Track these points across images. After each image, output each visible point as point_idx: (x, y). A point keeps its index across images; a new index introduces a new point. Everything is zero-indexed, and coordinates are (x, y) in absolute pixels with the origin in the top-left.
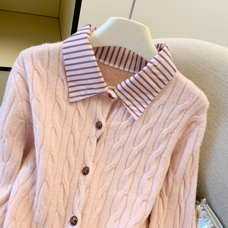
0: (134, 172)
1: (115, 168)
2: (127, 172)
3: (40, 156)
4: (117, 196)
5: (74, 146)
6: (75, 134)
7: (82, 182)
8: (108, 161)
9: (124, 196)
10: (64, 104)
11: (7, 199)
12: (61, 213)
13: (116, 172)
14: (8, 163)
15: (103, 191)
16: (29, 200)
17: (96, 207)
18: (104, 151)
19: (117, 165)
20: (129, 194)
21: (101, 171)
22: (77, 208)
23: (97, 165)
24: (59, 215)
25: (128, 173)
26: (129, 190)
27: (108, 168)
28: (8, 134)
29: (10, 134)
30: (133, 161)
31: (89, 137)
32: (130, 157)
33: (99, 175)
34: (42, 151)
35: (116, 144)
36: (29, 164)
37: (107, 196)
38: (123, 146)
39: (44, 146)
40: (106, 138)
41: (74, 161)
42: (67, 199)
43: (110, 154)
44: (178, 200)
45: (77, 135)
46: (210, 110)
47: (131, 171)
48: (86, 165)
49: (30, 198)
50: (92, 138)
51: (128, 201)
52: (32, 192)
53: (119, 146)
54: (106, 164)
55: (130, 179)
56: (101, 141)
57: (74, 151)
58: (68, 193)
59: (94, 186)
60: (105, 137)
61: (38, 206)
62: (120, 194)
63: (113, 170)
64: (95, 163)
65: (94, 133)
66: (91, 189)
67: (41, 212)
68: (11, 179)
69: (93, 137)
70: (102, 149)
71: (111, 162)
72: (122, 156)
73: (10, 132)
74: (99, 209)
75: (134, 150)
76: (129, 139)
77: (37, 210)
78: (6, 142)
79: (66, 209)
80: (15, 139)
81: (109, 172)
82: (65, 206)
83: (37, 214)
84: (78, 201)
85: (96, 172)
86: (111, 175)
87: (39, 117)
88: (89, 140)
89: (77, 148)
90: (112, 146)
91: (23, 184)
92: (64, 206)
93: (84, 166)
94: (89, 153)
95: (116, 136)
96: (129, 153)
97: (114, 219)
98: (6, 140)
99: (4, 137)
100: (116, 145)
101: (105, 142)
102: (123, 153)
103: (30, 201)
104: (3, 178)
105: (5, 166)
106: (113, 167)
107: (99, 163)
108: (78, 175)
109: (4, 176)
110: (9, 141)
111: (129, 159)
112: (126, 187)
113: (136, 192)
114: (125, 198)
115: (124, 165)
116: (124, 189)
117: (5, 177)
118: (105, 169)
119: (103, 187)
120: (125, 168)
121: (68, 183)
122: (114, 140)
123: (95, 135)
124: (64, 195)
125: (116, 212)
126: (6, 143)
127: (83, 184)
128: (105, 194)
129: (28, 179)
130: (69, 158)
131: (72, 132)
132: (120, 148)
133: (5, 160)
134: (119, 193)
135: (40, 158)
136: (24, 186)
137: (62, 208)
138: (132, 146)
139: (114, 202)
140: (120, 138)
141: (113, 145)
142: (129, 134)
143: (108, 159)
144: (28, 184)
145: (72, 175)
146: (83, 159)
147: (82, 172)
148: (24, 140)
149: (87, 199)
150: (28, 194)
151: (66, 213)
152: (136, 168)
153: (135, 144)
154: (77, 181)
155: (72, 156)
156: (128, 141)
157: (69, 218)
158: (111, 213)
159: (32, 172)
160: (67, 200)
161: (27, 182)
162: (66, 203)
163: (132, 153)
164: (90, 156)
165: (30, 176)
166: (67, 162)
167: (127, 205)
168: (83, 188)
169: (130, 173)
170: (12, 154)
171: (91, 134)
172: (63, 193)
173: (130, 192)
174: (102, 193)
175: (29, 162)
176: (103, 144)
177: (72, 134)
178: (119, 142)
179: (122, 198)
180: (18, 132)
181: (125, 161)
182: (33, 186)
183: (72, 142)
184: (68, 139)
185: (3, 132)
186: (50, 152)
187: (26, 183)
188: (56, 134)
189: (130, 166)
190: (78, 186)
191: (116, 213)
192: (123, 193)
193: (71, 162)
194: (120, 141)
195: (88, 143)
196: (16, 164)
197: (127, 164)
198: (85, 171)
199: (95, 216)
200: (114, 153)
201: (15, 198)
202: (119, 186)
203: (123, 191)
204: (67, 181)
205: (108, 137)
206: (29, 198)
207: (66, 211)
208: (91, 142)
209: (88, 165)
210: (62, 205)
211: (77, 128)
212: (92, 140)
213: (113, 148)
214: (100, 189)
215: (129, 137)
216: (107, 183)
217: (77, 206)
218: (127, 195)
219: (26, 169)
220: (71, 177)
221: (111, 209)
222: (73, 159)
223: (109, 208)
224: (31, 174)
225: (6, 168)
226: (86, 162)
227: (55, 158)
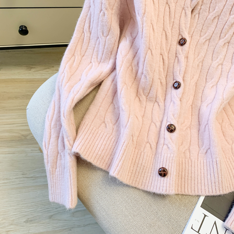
0: (229, 43)
1: (210, 39)
2: (222, 42)
3: (143, 24)
4: (212, 65)
5: (169, 18)
6: (170, 5)
7: (181, 52)
8: (202, 33)
9: (218, 65)
11: (114, 69)
12: (162, 81)
13: (210, 44)
14: (108, 37)
15: (199, 61)
16: (132, 71)
17: (194, 75)
18: (199, 22)
19: (211, 37)
20: (224, 63)
21: (196, 43)
22: (178, 74)
23: (192, 37)
24: (161, 83)
25: (223, 43)
26: (224, 60)
27: (202, 40)
28: (108, 6)
29: (109, 6)
30: (228, 31)
31: (183, 9)
32: (226, 27)
33: (195, 46)
34: (145, 18)
35: (211, 14)
36: (128, 38)
37: (202, 66)
38: (219, 16)
39: (146, 14)
40: (201, 9)
41: (170, 33)
42: (167, 68)
43: (204, 26)
45: (173, 6)
47: (226, 41)
48: (182, 36)
49: (134, 68)
50: (186, 9)
51: (223, 70)
52: (135, 62)
53: (214, 16)
54: (200, 36)
55: (225, 49)
56: (196, 12)
57: (170, 23)
58: (167, 63)
59: (191, 56)
60: (200, 7)
61: (144, 72)
62: (215, 64)
63: (208, 42)
64: (190, 36)
65: (189, 4)
66: (188, 59)
68: (111, 54)
69: (188, 7)
70: (196, 21)
71: (205, 34)
72: (217, 26)
73: (109, 4)
74: (196, 77)
75: (230, 19)
76: (225, 7)
77: (143, 77)
78: (106, 14)
79: (166, 77)
80: (113, 12)
81: (204, 44)
82: (165, 75)
83: (143, 80)
84: (178, 69)
85: (191, 44)
86: (206, 47)
88: (184, 11)
89: (173, 20)
90: (207, 17)
91: (126, 55)
92: (164, 75)
93: (180, 38)
94: (184, 25)
95: (212, 5)
96: (224, 23)
97: (211, 85)
98: (106, 12)
99: (104, 9)
100: (211, 16)
101: (199, 13)
102: (218, 23)
103: (134, 71)
104: (104, 53)
105: (105, 41)
106: (208, 38)
107: (194, 35)
108: (175, 47)
109: (105, 51)
110: (109, 14)
111: (224, 29)
112: (221, 56)
113: (230, 61)
114: (220, 67)
115: (219, 36)
116: (219, 58)
117: (106, 52)
118: (200, 41)
119: (199, 58)
120: (220, 39)
121: (166, 54)
122: (209, 10)
123: (190, 6)
124: (164, 65)
125: (212, 79)
126: (106, 16)
127: (181, 53)
128: (201, 64)
129: (129, 51)
130: (166, 30)
131: (167, 3)
132: (215, 18)
133: (105, 35)
134: (214, 62)
135: (144, 26)
136: (127, 57)
137: (163, 76)
138: (228, 15)
139: (210, 71)
140: (216, 7)
141: (208, 15)
142: (226, 2)
143: (202, 31)
144: (130, 56)
145: (169, 46)
146: (178, 31)
147: (178, 43)
148: (119, 16)
149: (186, 67)
150: (131, 65)
151: (166, 82)
152: (231, 38)
153: (232, 13)
154: (175, 52)
155: (168, 28)
156: (224, 10)
157: (171, 84)
158: (207, 81)
159: (132, 46)
160: (167, 70)
161: (129, 54)
162: (166, 72)
163: (228, 22)
164: (185, 28)
165: (130, 49)
166: (164, 33)
167: (222, 73)
168: (182, 57)
169: (225, 44)
170: (112, 28)
171: (185, 4)
172: (162, 63)
173: (224, 61)
174: (198, 62)
175: (127, 36)
176: (197, 16)
177: (167, 5)
178: (214, 12)
179: (217, 67)
180: (115, 5)
181: (220, 32)
182: (134, 58)
183: (168, 13)
184: (164, 10)
185: (102, 5)
186: (151, 21)
187: (128, 55)
188: (154, 3)
189: (225, 36)
190: (176, 56)
191: (212, 81)
192: (218, 62)
193: (168, 34)
194: (215, 10)
195: (183, 14)
196: (115, 38)
197: (222, 35)
198: (182, 42)
199: (194, 84)
200: (209, 24)
201: (123, 67)
202: (214, 56)
203: (218, 60)
204: (165, 52)
205: (203, 7)
206: (132, 68)
207: (166, 80)
208: (185, 13)
209: (184, 37)
210: (163, 73)
212: (187, 11)
213: (208, 19)
214: (196, 59)
215: (226, 5)
216: (202, 54)
217: (178, 72)
218: (222, 64)
219: (125, 44)
220: (169, 48)
221: (208, 77)
222: (170, 31)
223: (205, 76)
224: (131, 47)
225: (106, 43)
226: (181, 33)
227: (155, 27)
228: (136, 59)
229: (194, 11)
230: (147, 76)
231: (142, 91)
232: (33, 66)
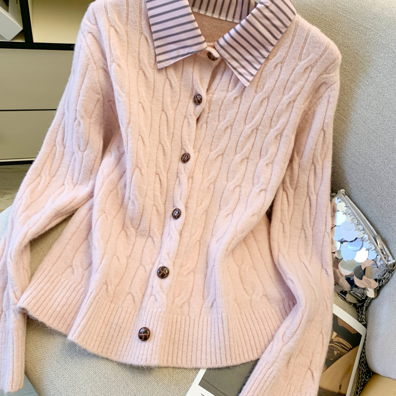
0: (248, 158)
1: (223, 154)
2: (238, 158)
3: (127, 137)
4: (227, 187)
5: (167, 128)
6: (167, 112)
7: (183, 170)
8: (212, 146)
9: (236, 187)
10: (150, 72)
11: (91, 195)
12: (159, 208)
13: (224, 160)
14: (86, 152)
15: (210, 182)
16: (117, 195)
17: (202, 200)
18: (207, 133)
19: (225, 151)
20: (243, 185)
21: (205, 159)
22: (179, 199)
23: (199, 152)
24: (157, 211)
25: (240, 159)
26: (243, 180)
27: (213, 155)
28: (84, 113)
29: (86, 114)
30: (245, 144)
31: (185, 117)
32: (241, 139)
33: (203, 163)
34: (129, 129)
35: (221, 124)
36: (113, 154)
37: (214, 188)
38: (232, 126)
39: (131, 124)
40: (208, 117)
41: (169, 147)
42: (165, 192)
43: (215, 138)
44: (308, 192)
45: (171, 113)
46: (345, 68)
47: (244, 157)
48: (185, 151)
49: (119, 192)
50: (189, 117)
51: (241, 193)
52: (122, 184)
53: (226, 126)
54: (211, 151)
55: (243, 167)
56: (202, 120)
57: (168, 135)
58: (166, 185)
59: (198, 176)
60: (206, 115)
61: (131, 197)
62: (231, 185)
63: (220, 158)
64: (197, 150)
65: (192, 111)
66: (194, 180)
67: (136, 204)
68: (91, 173)
69: (191, 115)
70: (204, 131)
71: (217, 147)
72: (231, 138)
73: (85, 111)
74: (206, 203)
75: (246, 130)
76: (238, 115)
77: (130, 203)
78: (81, 124)
79: (165, 204)
80: (92, 121)
81: (215, 160)
82: (164, 200)
83: (130, 207)
84: (179, 192)
85: (198, 160)
86: (218, 163)
87: (121, 87)
88: (186, 120)
89: (172, 131)
90: (217, 127)
91: (109, 175)
92: (162, 201)
93: (183, 153)
94: (187, 137)
95: (221, 112)
96: (239, 134)
97: (226, 213)
98: (82, 121)
99: (79, 118)
100: (223, 124)
101: (207, 123)
102: (232, 135)
103: (120, 196)
104: (82, 172)
105: (83, 157)
106: (221, 153)
107: (201, 149)
108: (177, 164)
109: (82, 170)
110: (85, 123)
111: (239, 141)
112: (239, 176)
113: (251, 182)
114: (238, 189)
115: (234, 150)
116: (236, 178)
117: (84, 171)
118: (210, 156)
119: (209, 178)
120: (236, 154)
121: (165, 174)
122: (219, 118)
123: (194, 113)
124: (161, 187)
125: (227, 205)
126: (82, 126)
127: (184, 172)
128: (212, 186)
129: (114, 170)
130: (163, 142)
131: (163, 110)
132: (227, 128)
133: (82, 149)
134: (230, 184)
135: (129, 138)
136: (110, 177)
137: (161, 202)
138: (243, 124)
139: (224, 195)
140: (226, 114)
141: (218, 125)
142: (239, 109)
143: (213, 144)
144: (115, 175)
145: (168, 164)
146: (180, 145)
147: (180, 160)
148: (102, 125)
149: (190, 190)
150: (116, 188)
151: (165, 209)
152: (250, 153)
153: (247, 122)
154: (176, 171)
155: (166, 140)
156: (237, 119)
157: (170, 213)
158: (221, 208)
159: (118, 163)
160: (165, 194)
161: (114, 173)
162: (164, 197)
163: (243, 133)
164: (189, 141)
165: (116, 167)
166: (161, 147)
167: (240, 198)
168: (184, 178)
169: (242, 160)
170: (90, 140)
171: (188, 111)
172: (159, 186)
173: (243, 182)
174: (208, 184)
175: (112, 151)
176: (204, 125)
177: (163, 113)
178: (225, 121)
179: (234, 189)
180: (95, 112)
181: (235, 145)
182: (121, 178)
183: (165, 123)
184: (159, 119)
185: (76, 112)
186: (140, 132)
187: (112, 175)
188: (144, 111)
189: (242, 150)
190: (178, 176)
191: (227, 208)
192: (234, 184)
193: (165, 148)
194: (226, 119)
195: (186, 123)
196: (96, 154)
197: (238, 148)
198: (185, 158)
199: (202, 211)
200: (220, 135)
201: (102, 190)
202: (229, 176)
203: (234, 181)
204: (163, 171)
205: (210, 115)
206: (118, 192)
207: (165, 207)
208: (189, 122)
209: (188, 151)
210: (160, 198)
211: (169, 103)
212: (190, 120)
213: (218, 129)
214: (206, 180)
215: (239, 112)
216: (214, 173)
217: (179, 197)
218: (240, 186)
219: (110, 160)
220: (168, 166)
221: (222, 203)
222: (168, 144)
223: (219, 202)
224: (117, 165)
225: (84, 160)
226: (184, 147)
227: (146, 140)
228: (123, 179)
229: (200, 119)
230: (135, 201)
231: (130, 222)
232: (8, 192)
